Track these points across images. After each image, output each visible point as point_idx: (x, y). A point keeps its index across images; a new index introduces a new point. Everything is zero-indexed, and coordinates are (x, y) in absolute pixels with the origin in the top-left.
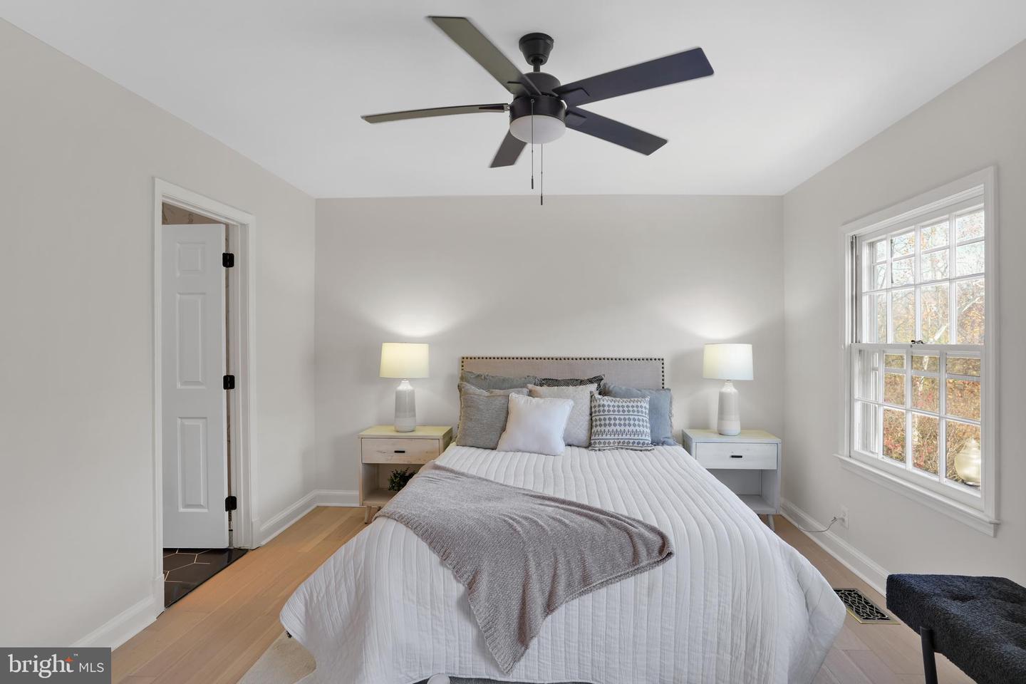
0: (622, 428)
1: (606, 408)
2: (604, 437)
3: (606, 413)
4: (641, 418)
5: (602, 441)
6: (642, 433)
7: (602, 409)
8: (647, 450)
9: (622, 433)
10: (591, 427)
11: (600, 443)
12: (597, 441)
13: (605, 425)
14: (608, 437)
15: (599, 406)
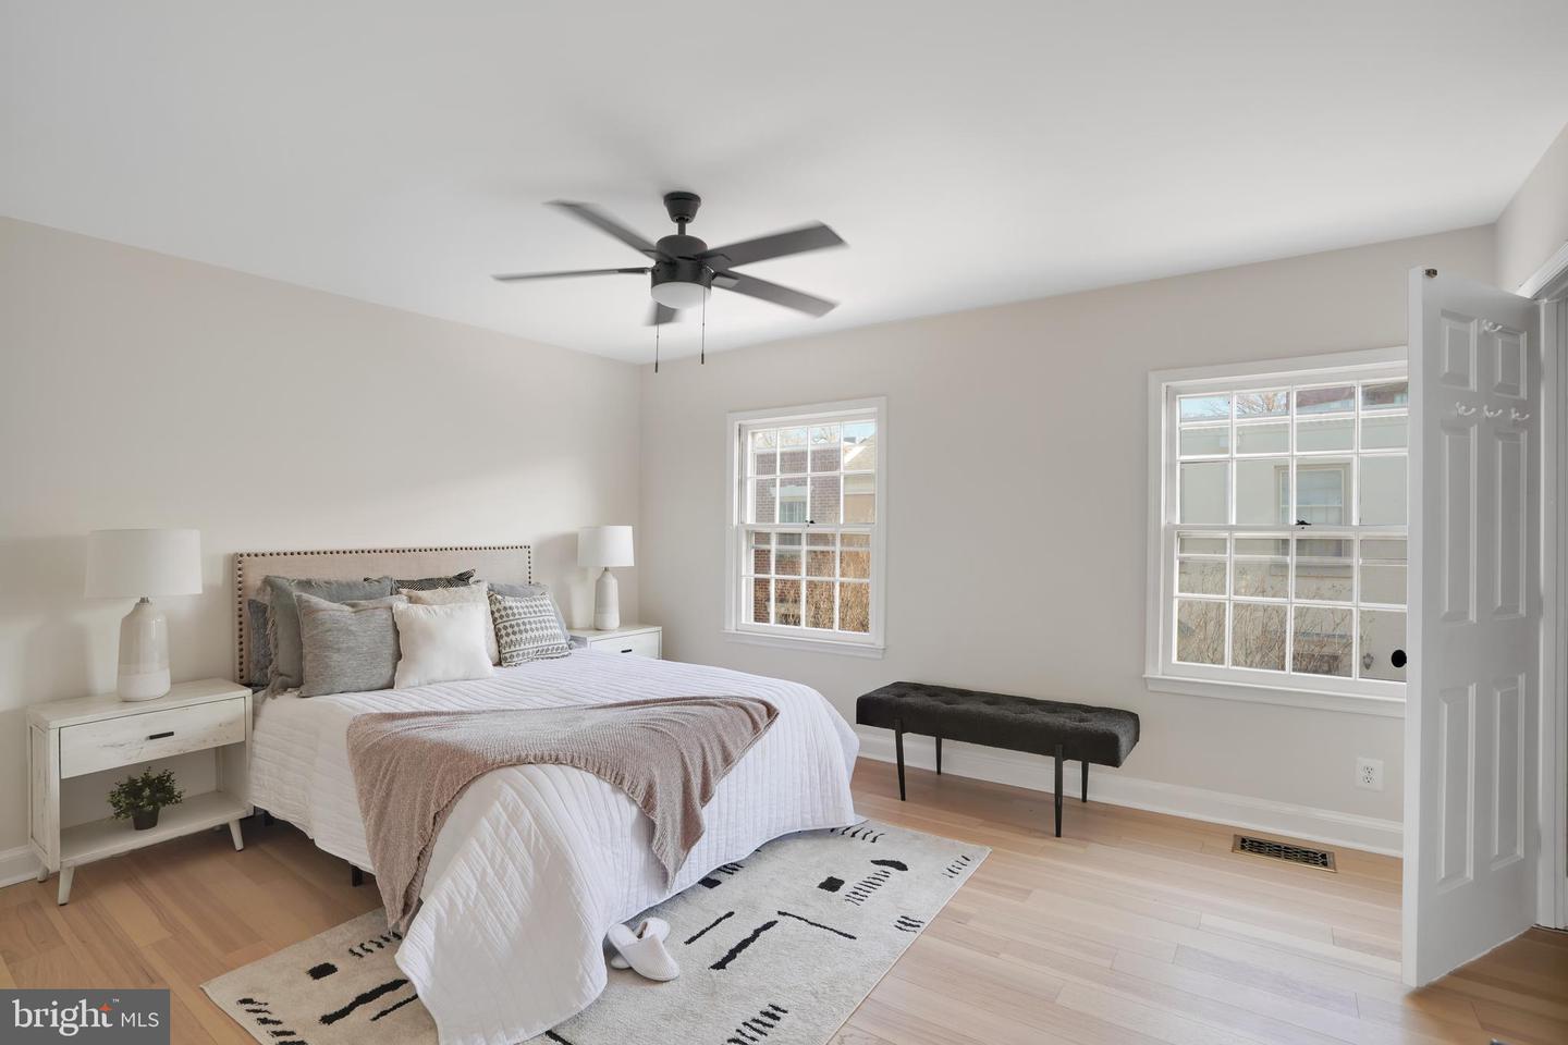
0: (541, 632)
1: (515, 611)
2: (523, 646)
3: (517, 617)
4: (546, 618)
5: (521, 653)
6: (554, 637)
7: (509, 612)
8: (563, 656)
9: (541, 638)
10: (498, 637)
11: (518, 655)
12: (515, 654)
13: (520, 632)
14: (527, 646)
15: (505, 608)
